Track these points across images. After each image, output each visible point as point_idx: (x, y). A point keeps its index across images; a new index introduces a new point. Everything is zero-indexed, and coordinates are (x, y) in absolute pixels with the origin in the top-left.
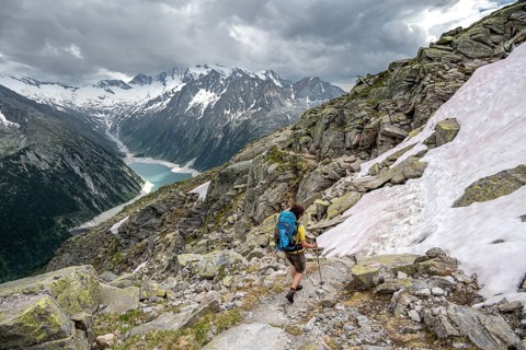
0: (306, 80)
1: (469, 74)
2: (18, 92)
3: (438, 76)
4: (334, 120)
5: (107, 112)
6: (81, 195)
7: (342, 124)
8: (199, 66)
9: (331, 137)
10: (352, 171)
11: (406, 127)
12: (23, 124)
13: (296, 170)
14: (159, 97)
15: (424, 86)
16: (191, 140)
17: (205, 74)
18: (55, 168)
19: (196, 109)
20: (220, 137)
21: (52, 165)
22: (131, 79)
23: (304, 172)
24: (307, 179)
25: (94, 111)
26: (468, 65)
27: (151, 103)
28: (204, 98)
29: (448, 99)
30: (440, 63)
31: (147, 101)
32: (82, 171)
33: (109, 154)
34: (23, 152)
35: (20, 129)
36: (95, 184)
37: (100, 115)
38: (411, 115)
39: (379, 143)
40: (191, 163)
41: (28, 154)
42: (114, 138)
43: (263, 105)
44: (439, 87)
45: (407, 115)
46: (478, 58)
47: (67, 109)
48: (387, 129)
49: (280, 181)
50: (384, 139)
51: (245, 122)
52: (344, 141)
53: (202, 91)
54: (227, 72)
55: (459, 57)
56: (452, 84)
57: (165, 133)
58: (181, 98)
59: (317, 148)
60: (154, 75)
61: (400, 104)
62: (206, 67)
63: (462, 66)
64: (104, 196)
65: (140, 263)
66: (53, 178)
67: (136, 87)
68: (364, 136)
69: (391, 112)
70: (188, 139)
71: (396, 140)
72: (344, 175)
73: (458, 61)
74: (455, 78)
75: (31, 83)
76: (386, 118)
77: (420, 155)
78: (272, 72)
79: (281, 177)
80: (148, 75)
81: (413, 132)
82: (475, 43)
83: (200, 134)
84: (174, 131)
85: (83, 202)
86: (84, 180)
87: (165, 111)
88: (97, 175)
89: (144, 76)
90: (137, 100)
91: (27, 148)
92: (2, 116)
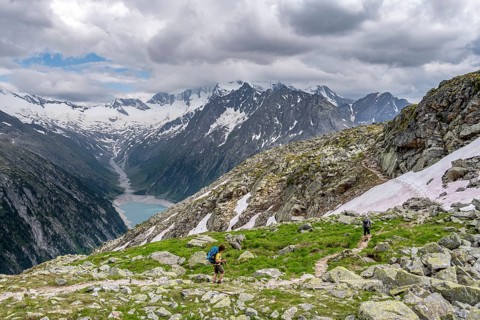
5: (116, 137)
6: (17, 251)
14: (178, 119)
16: (206, 174)
19: (219, 132)
25: (101, 135)
27: (168, 126)
28: (231, 119)
31: (165, 123)
37: (108, 141)
47: (68, 132)
53: (230, 110)
54: (265, 87)
57: (175, 164)
60: (178, 92)
62: (240, 83)
67: (155, 107)
70: (202, 171)
75: (34, 102)
80: (171, 93)
83: (217, 166)
84: (187, 161)
85: (18, 260)
86: (29, 226)
87: (181, 136)
88: (51, 220)
89: (166, 95)
90: (153, 123)
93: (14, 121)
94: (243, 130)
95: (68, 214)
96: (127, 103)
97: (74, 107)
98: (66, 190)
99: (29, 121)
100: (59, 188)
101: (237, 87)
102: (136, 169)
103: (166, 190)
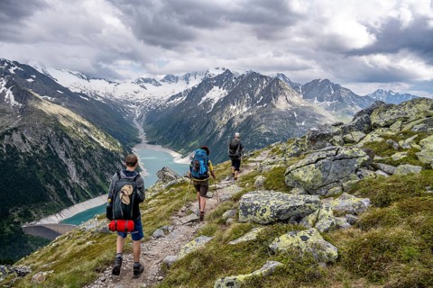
0: (316, 81)
5: (138, 104)
6: (56, 183)
8: (218, 69)
14: (180, 93)
16: (196, 132)
18: (37, 152)
19: (207, 103)
21: (35, 148)
22: (163, 77)
25: (128, 102)
27: (173, 98)
28: (216, 94)
31: (170, 96)
32: (67, 156)
34: (10, 132)
35: (20, 109)
36: (78, 171)
41: (14, 134)
43: (269, 101)
47: (105, 99)
53: (216, 88)
57: (176, 124)
58: (194, 94)
60: (181, 75)
62: (224, 69)
64: (84, 185)
67: (165, 84)
70: (194, 130)
75: (83, 78)
78: (284, 77)
80: (176, 75)
83: (206, 127)
84: (184, 122)
85: (56, 190)
86: (66, 166)
87: (181, 105)
88: (83, 161)
89: (173, 76)
90: (163, 95)
91: (16, 129)
92: (12, 97)
93: (66, 90)
94: (224, 102)
95: (96, 158)
96: (146, 81)
97: (110, 82)
98: (96, 140)
99: (79, 91)
100: (91, 138)
101: (221, 72)
102: (151, 126)
103: (169, 142)
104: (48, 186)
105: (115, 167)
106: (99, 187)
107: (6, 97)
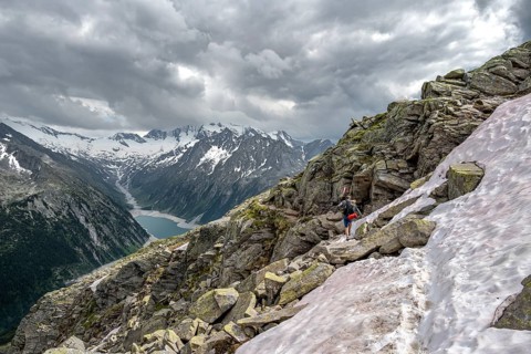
0: (317, 142)
1: (488, 112)
2: (36, 140)
3: (448, 113)
4: (321, 169)
5: (119, 164)
6: (83, 246)
7: (330, 174)
8: (213, 124)
9: (316, 189)
10: (337, 233)
11: (408, 177)
12: (35, 171)
13: (273, 228)
14: (172, 152)
15: (430, 125)
16: (199, 195)
17: (219, 131)
18: (61, 217)
19: (207, 164)
20: (229, 193)
21: (57, 214)
22: (146, 133)
23: (281, 232)
24: (282, 240)
25: (107, 162)
26: (487, 102)
27: (163, 157)
28: (215, 154)
29: (462, 141)
30: (451, 99)
31: (159, 155)
32: (87, 221)
33: (116, 205)
34: (31, 199)
35: (31, 176)
36: (99, 235)
37: (112, 167)
38: (414, 162)
39: (373, 197)
40: (198, 218)
41: (36, 201)
42: (123, 190)
43: (273, 164)
44: (449, 126)
45: (408, 161)
46: (499, 94)
48: (382, 178)
49: (252, 242)
50: (379, 191)
51: (255, 180)
52: (331, 194)
53: (215, 148)
54: (240, 131)
55: (474, 93)
56: (466, 122)
57: (174, 187)
58: (193, 153)
59: (301, 202)
60: (169, 130)
61: (400, 147)
62: (220, 125)
63: (480, 103)
64: (106, 248)
65: (113, 328)
66: (57, 227)
67: (151, 141)
68: (355, 187)
69: (387, 157)
70: (196, 194)
71: (395, 192)
72: (326, 238)
73: (473, 98)
74: (471, 116)
75: (49, 133)
76: (380, 165)
77: (424, 212)
78: (284, 134)
79: (254, 237)
80: (163, 130)
81: (418, 182)
82: (494, 77)
83: (209, 190)
84: (184, 185)
85: (84, 253)
86: (87, 230)
88: (102, 226)
89: (160, 131)
90: (150, 154)
91: (36, 196)
92: (16, 162)
95: (112, 223)
96: (128, 136)
97: (82, 138)
98: (107, 205)
102: (139, 190)
103: (167, 207)
104: (77, 249)
105: (129, 231)
106: (119, 249)
107: (10, 162)
